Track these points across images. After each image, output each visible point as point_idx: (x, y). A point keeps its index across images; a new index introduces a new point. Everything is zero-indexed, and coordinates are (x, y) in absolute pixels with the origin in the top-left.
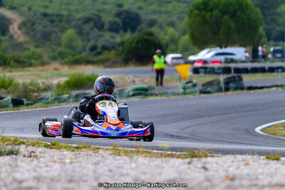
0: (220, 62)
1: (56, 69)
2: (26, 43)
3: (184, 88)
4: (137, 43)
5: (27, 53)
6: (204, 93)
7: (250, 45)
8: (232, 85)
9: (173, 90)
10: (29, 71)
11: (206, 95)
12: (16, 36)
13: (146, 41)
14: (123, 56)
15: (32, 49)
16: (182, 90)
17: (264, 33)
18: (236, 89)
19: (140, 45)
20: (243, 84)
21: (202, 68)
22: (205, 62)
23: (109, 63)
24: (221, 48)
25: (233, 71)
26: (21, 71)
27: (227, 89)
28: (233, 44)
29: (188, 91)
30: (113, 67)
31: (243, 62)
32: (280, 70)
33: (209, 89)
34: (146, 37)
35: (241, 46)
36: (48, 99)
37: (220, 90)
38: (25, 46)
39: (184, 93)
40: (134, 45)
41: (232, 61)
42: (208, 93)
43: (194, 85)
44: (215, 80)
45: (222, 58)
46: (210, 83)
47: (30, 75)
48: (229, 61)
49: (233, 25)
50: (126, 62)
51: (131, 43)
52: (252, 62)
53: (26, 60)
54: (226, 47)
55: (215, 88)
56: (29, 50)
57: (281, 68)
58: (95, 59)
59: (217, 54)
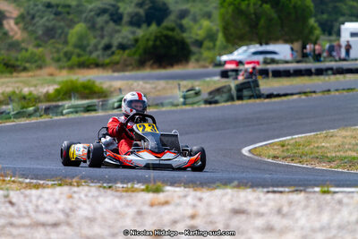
0: (258, 63)
1: (51, 75)
2: (23, 41)
3: (185, 97)
4: (155, 40)
5: (24, 54)
6: (210, 103)
7: (297, 40)
8: (246, 93)
9: (171, 100)
10: (17, 77)
11: (213, 106)
12: (11, 34)
13: (167, 37)
14: (137, 57)
15: (31, 48)
16: (182, 100)
17: (316, 25)
18: (251, 97)
19: (158, 43)
20: (259, 91)
21: (233, 70)
22: (239, 63)
23: (119, 66)
24: (261, 44)
25: (270, 74)
26: (6, 77)
27: (240, 98)
28: (275, 40)
29: (189, 101)
30: (123, 71)
31: (287, 62)
32: (330, 72)
33: (217, 98)
34: (165, 32)
35: (286, 41)
36: (9, 113)
37: (231, 99)
38: (23, 45)
39: (184, 104)
40: (151, 43)
41: (273, 61)
42: (216, 102)
43: (197, 94)
44: (225, 87)
45: (260, 58)
46: (218, 91)
47: (16, 82)
48: (269, 61)
49: (274, 15)
50: (141, 64)
51: (148, 40)
52: (298, 62)
53: (19, 63)
54: (267, 44)
55: (225, 96)
56: (27, 50)
57: (331, 69)
58: (107, 60)
59: (256, 53)
